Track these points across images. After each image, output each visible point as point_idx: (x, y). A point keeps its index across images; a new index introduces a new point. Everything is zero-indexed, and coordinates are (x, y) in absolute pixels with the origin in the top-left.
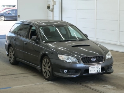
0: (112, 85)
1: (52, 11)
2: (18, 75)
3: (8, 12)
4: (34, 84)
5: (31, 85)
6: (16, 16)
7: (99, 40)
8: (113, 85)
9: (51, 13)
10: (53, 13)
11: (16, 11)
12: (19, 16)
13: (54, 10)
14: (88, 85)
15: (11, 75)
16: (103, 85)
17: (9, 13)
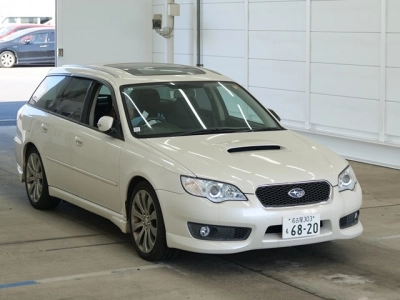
0: (360, 275)
1: (169, 34)
2: (58, 244)
3: (27, 37)
4: (109, 272)
6: (52, 53)
7: (319, 129)
9: (164, 40)
10: (173, 42)
11: (52, 34)
12: (61, 50)
13: (176, 33)
15: (36, 243)
17: (28, 43)
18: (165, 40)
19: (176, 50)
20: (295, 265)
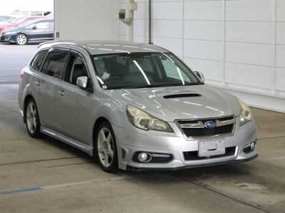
0: (258, 183)
1: (130, 23)
4: (89, 182)
5: (83, 182)
6: (52, 35)
7: (231, 86)
8: (262, 182)
10: (133, 27)
12: (58, 34)
13: (134, 21)
14: (208, 182)
15: (41, 162)
16: (241, 183)
18: (127, 26)
19: (135, 33)
20: (215, 177)
